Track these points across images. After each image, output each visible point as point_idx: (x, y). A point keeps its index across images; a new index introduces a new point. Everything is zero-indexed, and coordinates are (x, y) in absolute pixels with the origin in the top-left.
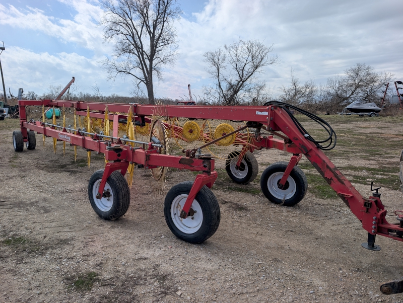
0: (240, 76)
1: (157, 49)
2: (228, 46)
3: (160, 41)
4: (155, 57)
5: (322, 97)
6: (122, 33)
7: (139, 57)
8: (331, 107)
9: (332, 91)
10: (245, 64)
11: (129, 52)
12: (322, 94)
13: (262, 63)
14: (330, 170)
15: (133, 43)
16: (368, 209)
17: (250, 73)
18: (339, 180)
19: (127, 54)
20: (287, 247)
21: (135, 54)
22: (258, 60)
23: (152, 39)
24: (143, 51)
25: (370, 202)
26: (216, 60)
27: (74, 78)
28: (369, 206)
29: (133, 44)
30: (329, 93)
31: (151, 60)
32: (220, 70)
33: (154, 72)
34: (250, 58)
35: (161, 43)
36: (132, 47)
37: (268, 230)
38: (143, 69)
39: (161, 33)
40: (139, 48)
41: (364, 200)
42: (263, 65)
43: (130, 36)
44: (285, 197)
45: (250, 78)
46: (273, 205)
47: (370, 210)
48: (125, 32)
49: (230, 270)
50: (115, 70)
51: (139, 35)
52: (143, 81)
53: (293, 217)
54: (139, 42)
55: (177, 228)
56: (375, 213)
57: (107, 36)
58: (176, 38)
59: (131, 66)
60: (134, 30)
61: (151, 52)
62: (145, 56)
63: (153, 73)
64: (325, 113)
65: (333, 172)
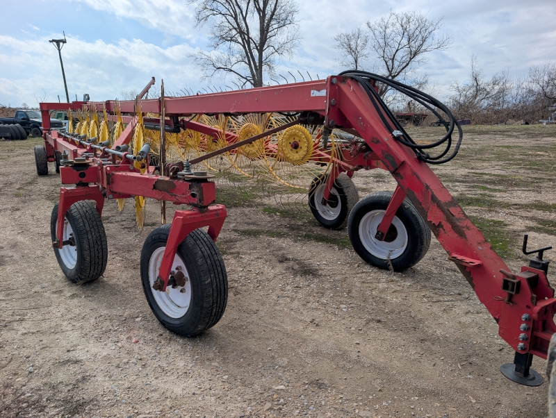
0: (388, 69)
1: (269, 34)
2: (372, 23)
3: (273, 22)
4: (266, 46)
5: (519, 97)
6: (220, 13)
7: (244, 47)
8: (534, 112)
9: (536, 88)
10: (397, 50)
11: (231, 40)
12: (520, 93)
13: (423, 48)
14: (439, 205)
15: (236, 26)
16: (511, 296)
17: (405, 64)
18: (455, 228)
19: (228, 43)
20: (354, 356)
21: (239, 43)
22: (418, 44)
23: (262, 19)
24: (249, 38)
25: (515, 281)
26: (353, 46)
27: (154, 78)
28: (513, 290)
29: (236, 29)
30: (530, 91)
31: (261, 51)
32: (359, 60)
33: (264, 67)
34: (405, 41)
35: (274, 25)
36: (234, 32)
37: (336, 315)
38: (250, 64)
39: (275, 9)
40: (244, 33)
41: (505, 275)
42: (425, 50)
43: (232, 16)
44: (390, 255)
45: (403, 71)
46: (367, 268)
47: (515, 299)
48: (224, 11)
49: (213, 399)
50: (211, 67)
51: (244, 15)
52: (249, 81)
53: (395, 292)
54: (244, 25)
55: (158, 306)
56: (528, 307)
57: (200, 18)
58: (295, 15)
59: (233, 60)
60: (236, 7)
61: (261, 39)
62: (252, 45)
63: (263, 69)
64: (522, 122)
65: (443, 211)
